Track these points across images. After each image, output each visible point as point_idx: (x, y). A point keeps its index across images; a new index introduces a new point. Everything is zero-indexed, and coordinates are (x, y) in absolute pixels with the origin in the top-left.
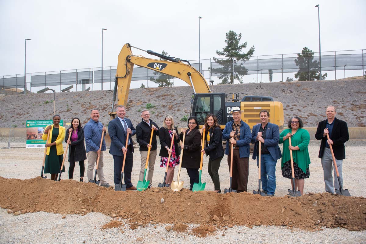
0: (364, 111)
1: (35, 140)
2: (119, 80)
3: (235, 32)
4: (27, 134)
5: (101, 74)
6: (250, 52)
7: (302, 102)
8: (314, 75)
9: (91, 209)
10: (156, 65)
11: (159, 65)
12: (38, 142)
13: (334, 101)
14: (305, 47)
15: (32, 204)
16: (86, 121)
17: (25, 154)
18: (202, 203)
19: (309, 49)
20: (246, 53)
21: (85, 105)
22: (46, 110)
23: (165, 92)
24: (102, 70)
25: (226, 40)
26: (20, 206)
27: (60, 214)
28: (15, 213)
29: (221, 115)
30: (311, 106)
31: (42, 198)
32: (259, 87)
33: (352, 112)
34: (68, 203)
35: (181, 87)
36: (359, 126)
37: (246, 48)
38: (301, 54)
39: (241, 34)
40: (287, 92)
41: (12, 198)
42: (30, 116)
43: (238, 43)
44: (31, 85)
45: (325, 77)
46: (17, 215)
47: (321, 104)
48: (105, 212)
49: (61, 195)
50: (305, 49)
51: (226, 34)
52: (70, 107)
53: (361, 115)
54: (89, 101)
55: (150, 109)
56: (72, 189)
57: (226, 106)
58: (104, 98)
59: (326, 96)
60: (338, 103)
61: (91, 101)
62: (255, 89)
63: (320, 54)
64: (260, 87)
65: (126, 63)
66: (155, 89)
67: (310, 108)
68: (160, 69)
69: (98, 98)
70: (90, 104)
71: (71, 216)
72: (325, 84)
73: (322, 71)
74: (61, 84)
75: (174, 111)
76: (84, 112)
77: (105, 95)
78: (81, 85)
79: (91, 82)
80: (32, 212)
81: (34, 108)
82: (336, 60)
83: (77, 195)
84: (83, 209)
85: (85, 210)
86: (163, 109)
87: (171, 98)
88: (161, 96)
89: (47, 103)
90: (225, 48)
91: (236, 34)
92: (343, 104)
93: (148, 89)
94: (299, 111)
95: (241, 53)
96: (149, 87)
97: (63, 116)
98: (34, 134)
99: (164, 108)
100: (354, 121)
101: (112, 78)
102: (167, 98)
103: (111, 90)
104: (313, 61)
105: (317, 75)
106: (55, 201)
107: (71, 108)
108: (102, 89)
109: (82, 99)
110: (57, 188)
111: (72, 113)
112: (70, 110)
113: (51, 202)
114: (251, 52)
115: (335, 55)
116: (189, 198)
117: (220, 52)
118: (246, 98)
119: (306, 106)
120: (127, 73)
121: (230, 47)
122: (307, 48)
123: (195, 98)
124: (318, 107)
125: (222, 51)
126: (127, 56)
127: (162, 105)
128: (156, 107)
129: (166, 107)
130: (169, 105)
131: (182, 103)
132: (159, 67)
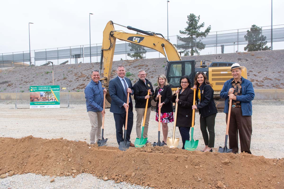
1: (38, 102)
2: (104, 52)
3: (195, 15)
4: (31, 97)
5: (90, 50)
6: (207, 31)
7: (257, 69)
8: (261, 48)
9: (82, 170)
10: (135, 39)
11: (137, 38)
12: (40, 103)
14: (253, 25)
15: (21, 164)
16: (79, 87)
17: (28, 114)
18: (201, 166)
19: (257, 26)
20: (204, 31)
21: (77, 74)
22: (47, 79)
23: (141, 63)
24: (90, 47)
25: (188, 21)
26: (8, 167)
27: (49, 176)
28: (2, 175)
29: (191, 79)
30: (265, 71)
31: (32, 158)
34: (58, 164)
35: (153, 59)
37: (204, 27)
38: (250, 31)
39: (199, 16)
40: (243, 61)
41: (1, 158)
42: (34, 83)
43: (197, 24)
44: (35, 60)
46: (4, 178)
47: (274, 70)
48: (96, 173)
49: (51, 155)
51: (187, 17)
52: (65, 76)
54: (81, 71)
55: (129, 76)
56: (63, 148)
57: (195, 71)
58: (92, 69)
61: (82, 71)
62: (215, 58)
63: (272, 27)
64: (219, 57)
65: (110, 38)
66: (132, 61)
67: (265, 73)
68: (138, 42)
69: (87, 69)
70: (81, 73)
71: (61, 178)
72: (277, 53)
73: (273, 43)
74: (58, 58)
75: (149, 77)
76: (77, 80)
77: (93, 66)
78: (74, 59)
79: (82, 56)
80: (20, 174)
81: (37, 77)
83: (67, 155)
84: (73, 170)
85: (75, 171)
87: (146, 68)
88: (137, 66)
89: (47, 73)
90: (187, 28)
91: (196, 16)
93: (127, 61)
94: (255, 75)
95: (200, 32)
96: (127, 60)
97: (60, 83)
98: (37, 97)
101: (98, 53)
102: (143, 68)
103: (98, 62)
104: (260, 36)
105: (263, 48)
106: (44, 161)
107: (67, 77)
108: (91, 61)
109: (75, 69)
110: (47, 148)
111: (67, 81)
112: (66, 78)
113: (41, 163)
114: (208, 30)
116: (186, 160)
117: (183, 31)
118: (214, 64)
119: (261, 72)
120: (111, 46)
121: (191, 27)
122: (255, 25)
123: (168, 65)
124: (273, 72)
125: (184, 31)
126: (111, 32)
128: (134, 75)
131: (155, 71)
132: (137, 40)
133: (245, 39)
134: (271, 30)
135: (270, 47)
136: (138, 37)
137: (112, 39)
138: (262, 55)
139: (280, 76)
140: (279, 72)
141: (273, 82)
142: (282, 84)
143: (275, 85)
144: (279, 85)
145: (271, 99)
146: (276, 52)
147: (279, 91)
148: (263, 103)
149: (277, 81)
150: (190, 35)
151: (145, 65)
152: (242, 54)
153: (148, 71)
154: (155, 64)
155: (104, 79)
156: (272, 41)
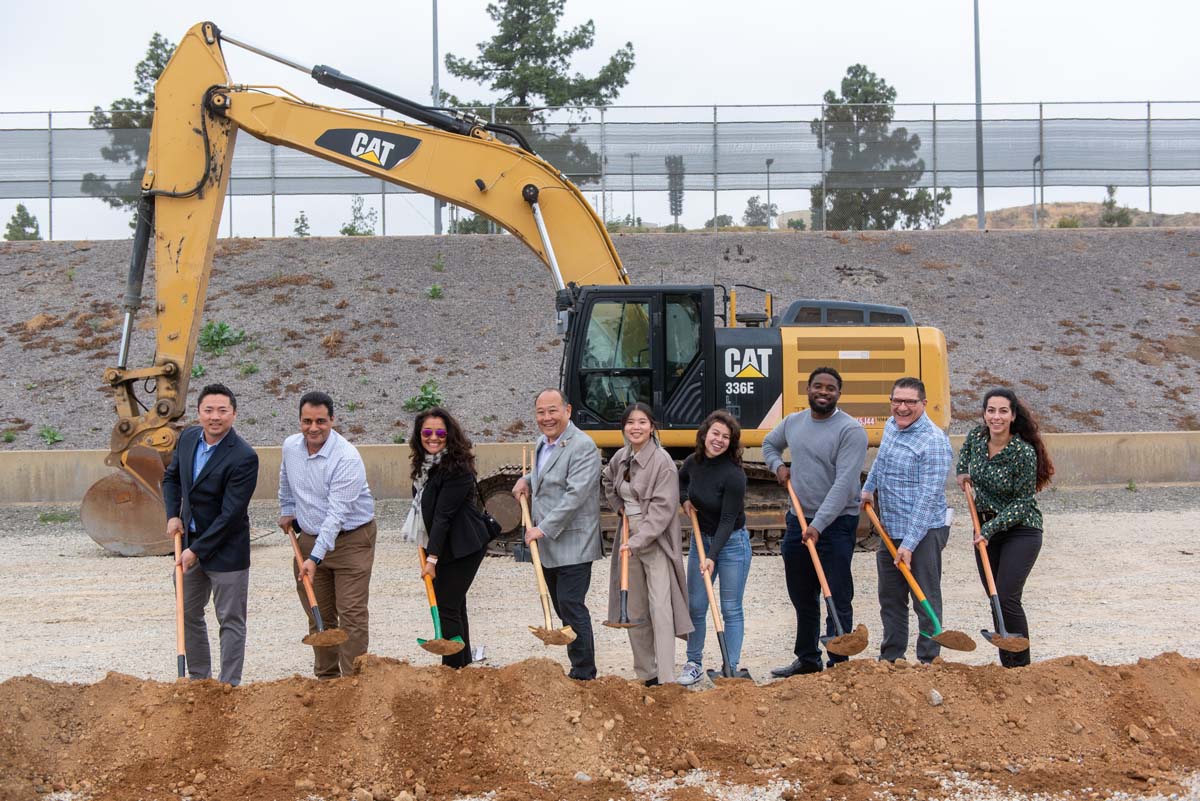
0: (1187, 366)
6: (613, 74)
8: (896, 196)
10: (365, 142)
13: (1064, 324)
14: (854, 64)
19: (874, 75)
20: (592, 74)
30: (975, 341)
32: (734, 251)
33: (1143, 369)
36: (1180, 427)
37: (591, 48)
38: (839, 96)
40: (863, 279)
43: (555, 25)
45: (943, 204)
47: (1014, 335)
50: (857, 71)
53: (1180, 382)
59: (1028, 302)
60: (1083, 332)
62: (720, 258)
63: (979, 112)
64: (740, 251)
65: (204, 123)
67: (974, 351)
68: (383, 161)
75: (356, 360)
82: (1046, 140)
86: (292, 351)
87: (324, 298)
88: (261, 284)
90: (491, 47)
92: (1103, 334)
95: (571, 75)
99: (300, 346)
100: (1156, 407)
102: (302, 297)
104: (891, 128)
105: (908, 197)
114: (616, 73)
115: (1041, 121)
117: (466, 63)
118: (803, 309)
119: (957, 344)
120: (211, 174)
121: (518, 41)
122: (864, 69)
124: (1006, 345)
125: (475, 60)
126: (210, 89)
127: (283, 330)
128: (256, 343)
129: (309, 340)
130: (321, 330)
131: (387, 321)
132: (377, 151)
133: (815, 140)
134: (974, 126)
135: (940, 197)
136: (384, 136)
137: (216, 131)
138: (948, 250)
139: (1043, 367)
140: (1034, 348)
142: (1056, 407)
144: (1046, 415)
146: (1007, 240)
149: (1035, 395)
150: (509, 91)
151: (315, 278)
152: (854, 244)
153: (342, 320)
154: (373, 274)
155: (160, 373)
156: (980, 179)
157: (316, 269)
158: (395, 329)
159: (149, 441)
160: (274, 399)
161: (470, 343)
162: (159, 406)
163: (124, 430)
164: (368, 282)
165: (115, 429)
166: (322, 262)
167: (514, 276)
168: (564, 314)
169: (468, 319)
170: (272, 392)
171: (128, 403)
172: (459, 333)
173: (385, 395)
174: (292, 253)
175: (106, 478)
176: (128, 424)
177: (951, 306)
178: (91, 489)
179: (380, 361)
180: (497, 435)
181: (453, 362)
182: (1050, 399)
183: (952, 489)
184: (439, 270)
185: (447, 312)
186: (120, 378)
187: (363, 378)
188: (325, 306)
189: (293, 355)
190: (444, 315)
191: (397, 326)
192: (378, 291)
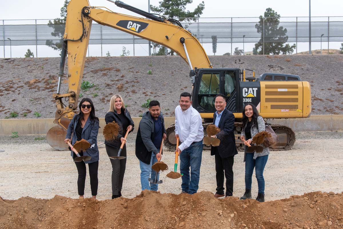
10: (131, 24)
11: (135, 24)
29: (235, 99)
47: (322, 85)
57: (241, 86)
68: (137, 31)
87: (117, 74)
88: (99, 70)
99: (110, 88)
102: (111, 74)
114: (199, 10)
118: (267, 76)
120: (84, 34)
123: (198, 75)
126: (84, 8)
127: (105, 83)
128: (98, 87)
129: (113, 86)
130: (117, 84)
131: (135, 81)
132: (135, 27)
134: (308, 24)
136: (137, 22)
137: (86, 21)
138: (301, 60)
139: (332, 95)
140: (329, 89)
141: (325, 104)
142: (336, 107)
143: (328, 109)
144: (333, 109)
145: (325, 130)
147: (335, 117)
148: (317, 136)
149: (330, 103)
151: (114, 68)
152: (273, 59)
153: (122, 81)
154: (131, 67)
155: (70, 95)
156: (310, 39)
157: (114, 66)
158: (139, 83)
159: (67, 116)
160: (103, 104)
161: (160, 87)
162: (70, 105)
163: (59, 113)
164: (130, 69)
165: (56, 113)
166: (116, 64)
167: (173, 68)
168: (193, 77)
169: (160, 80)
170: (102, 102)
171: (60, 104)
172: (157, 84)
173: (136, 103)
174: (107, 61)
175: (54, 127)
176: (60, 111)
177: (303, 77)
178: (49, 130)
179: (134, 93)
180: (169, 115)
181: (156, 93)
182: (335, 105)
183: (306, 131)
184: (151, 66)
185: (153, 78)
186: (58, 97)
187: (129, 98)
188: (117, 76)
189: (109, 91)
190: (152, 79)
191: (139, 82)
192: (133, 72)
